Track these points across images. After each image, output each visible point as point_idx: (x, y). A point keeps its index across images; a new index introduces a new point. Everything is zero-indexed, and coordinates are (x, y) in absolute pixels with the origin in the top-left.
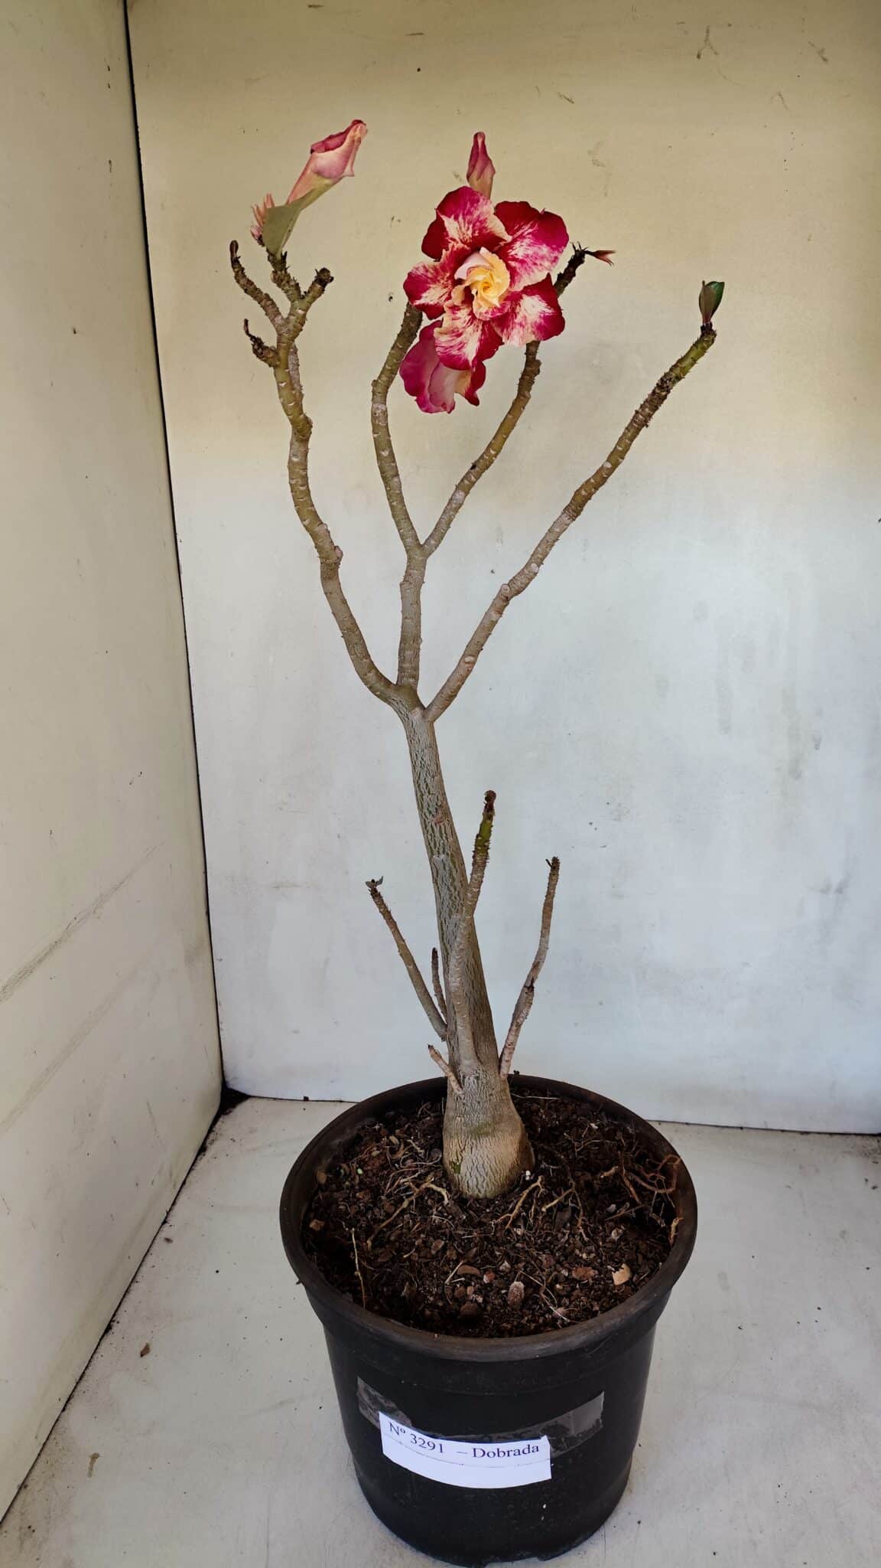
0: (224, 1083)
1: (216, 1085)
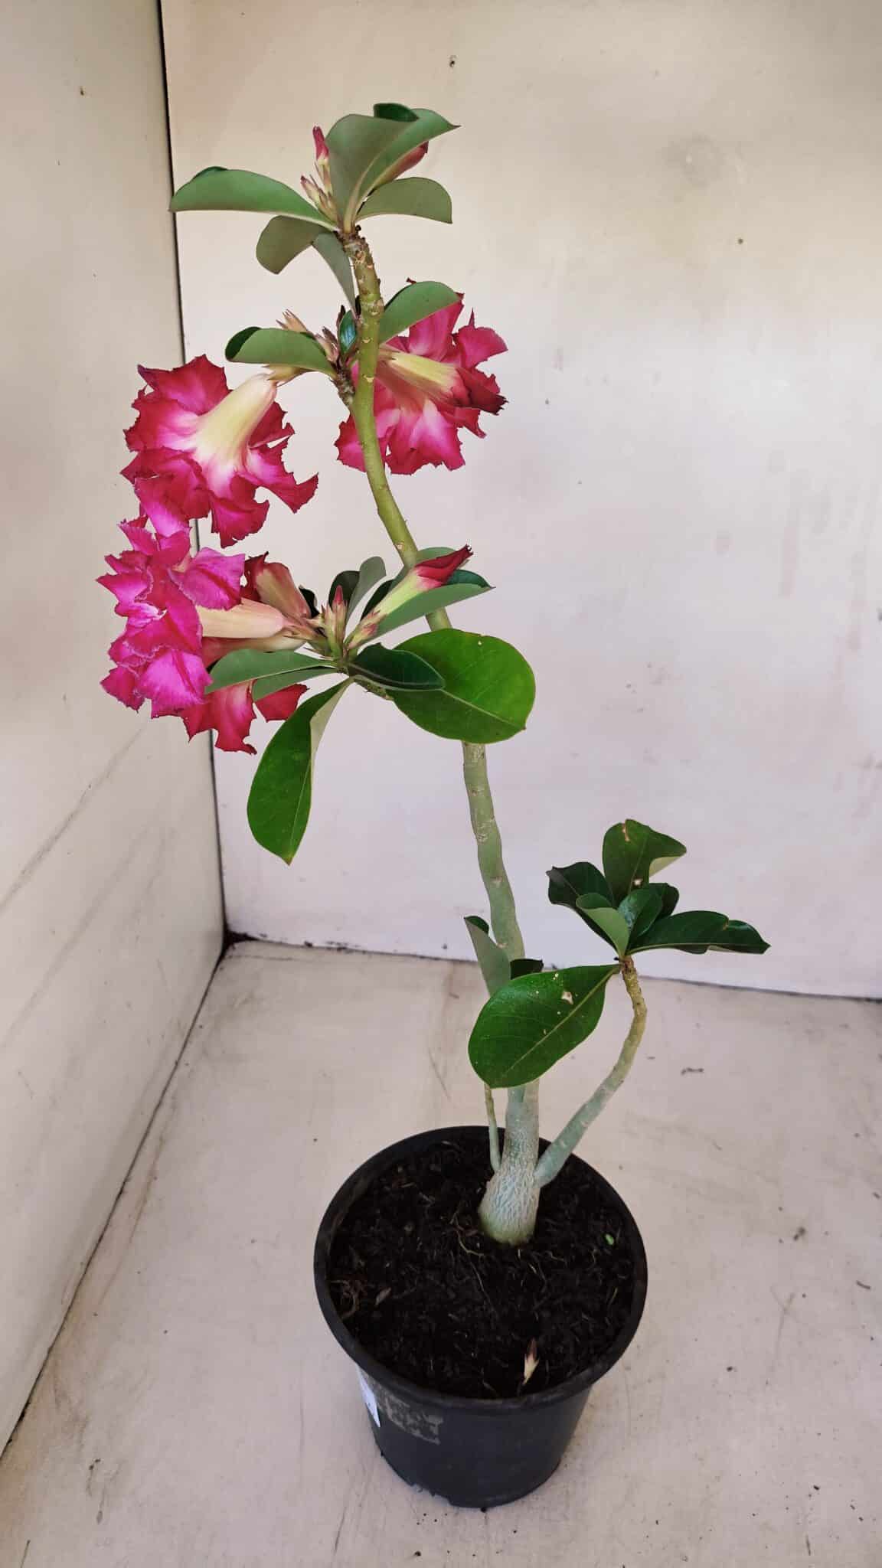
0: (225, 926)
1: (218, 928)
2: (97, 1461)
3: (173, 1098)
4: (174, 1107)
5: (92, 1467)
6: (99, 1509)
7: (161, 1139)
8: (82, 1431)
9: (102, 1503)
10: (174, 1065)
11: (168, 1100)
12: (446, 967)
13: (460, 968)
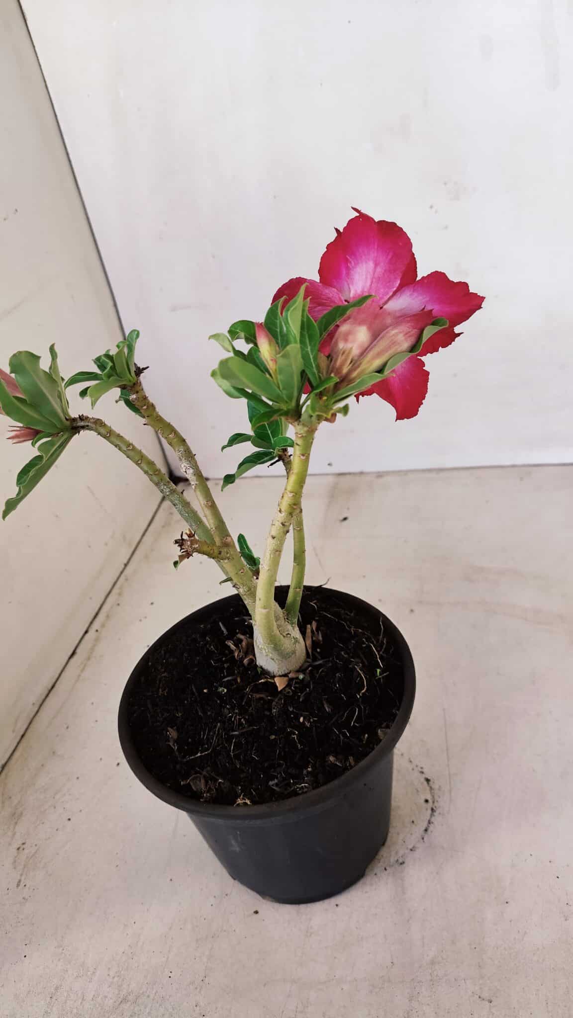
2: (24, 844)
3: (121, 588)
4: (120, 594)
5: (18, 849)
6: (19, 878)
7: (108, 617)
8: (16, 823)
9: (21, 875)
10: (123, 566)
11: (115, 591)
12: (331, 479)
13: (342, 479)
